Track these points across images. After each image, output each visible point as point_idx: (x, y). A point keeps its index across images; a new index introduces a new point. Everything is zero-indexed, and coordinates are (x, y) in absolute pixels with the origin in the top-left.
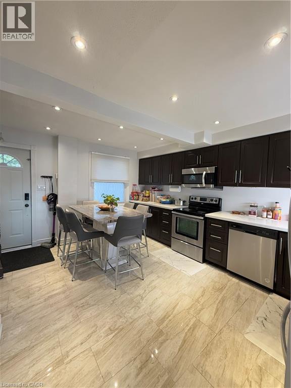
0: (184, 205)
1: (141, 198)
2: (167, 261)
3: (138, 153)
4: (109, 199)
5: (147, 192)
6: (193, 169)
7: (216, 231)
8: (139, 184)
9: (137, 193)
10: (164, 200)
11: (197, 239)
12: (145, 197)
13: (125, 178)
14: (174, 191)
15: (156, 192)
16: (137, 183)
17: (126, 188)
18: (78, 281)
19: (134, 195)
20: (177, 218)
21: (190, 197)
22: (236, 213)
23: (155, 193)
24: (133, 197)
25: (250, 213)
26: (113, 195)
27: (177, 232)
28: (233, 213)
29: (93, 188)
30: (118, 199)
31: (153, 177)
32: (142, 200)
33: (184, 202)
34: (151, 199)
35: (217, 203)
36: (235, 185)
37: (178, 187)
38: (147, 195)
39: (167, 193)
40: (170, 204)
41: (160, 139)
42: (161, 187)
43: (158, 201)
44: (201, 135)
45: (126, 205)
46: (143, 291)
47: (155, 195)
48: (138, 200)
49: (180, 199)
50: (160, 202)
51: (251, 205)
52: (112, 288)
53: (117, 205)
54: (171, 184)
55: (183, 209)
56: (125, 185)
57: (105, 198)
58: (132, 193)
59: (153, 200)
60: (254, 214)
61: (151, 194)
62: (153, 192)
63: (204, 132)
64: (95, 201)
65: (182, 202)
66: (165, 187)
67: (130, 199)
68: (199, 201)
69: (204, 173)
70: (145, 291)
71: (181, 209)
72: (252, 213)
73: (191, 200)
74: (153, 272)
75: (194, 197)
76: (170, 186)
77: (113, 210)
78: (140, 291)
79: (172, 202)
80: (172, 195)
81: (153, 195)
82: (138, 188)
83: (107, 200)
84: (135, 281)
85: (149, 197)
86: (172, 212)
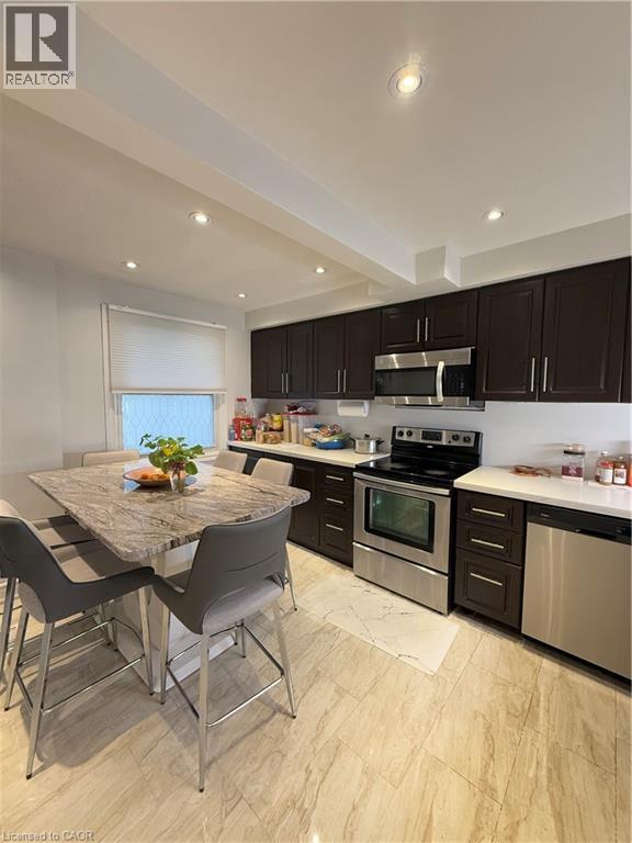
0: (378, 450)
1: (260, 432)
2: (348, 626)
3: (249, 316)
4: (169, 452)
5: (276, 417)
6: (394, 356)
7: (487, 528)
8: (254, 396)
9: (248, 420)
10: (327, 440)
11: (429, 547)
12: (271, 430)
13: (213, 382)
14: (351, 413)
15: (300, 417)
16: (247, 394)
17: (218, 408)
18: (56, 768)
19: (241, 426)
20: (368, 490)
21: (394, 428)
22: (527, 473)
23: (297, 422)
24: (238, 432)
25: (565, 471)
26: (180, 439)
27: (367, 528)
28: (518, 471)
29: (119, 412)
30: (198, 450)
31: (290, 377)
32: (265, 441)
33: (378, 443)
34: (287, 436)
35: (472, 444)
36: (529, 398)
37: (362, 404)
38: (276, 425)
39: (333, 421)
40: (341, 448)
41: (315, 271)
42: (311, 404)
43: (306, 440)
44: (436, 258)
45: (221, 462)
46: (303, 775)
47: (299, 424)
48: (251, 440)
49: (367, 436)
50: (314, 445)
51: (567, 449)
52: (189, 783)
53: (195, 471)
54: (342, 396)
55: (377, 462)
56: (215, 400)
57: (153, 447)
58: (236, 421)
59: (294, 439)
60: (579, 473)
61: (286, 422)
62: (292, 417)
63: (444, 248)
64: (125, 452)
65: (372, 445)
66: (324, 404)
67: (231, 438)
68: (422, 441)
69: (441, 365)
70: (308, 771)
71: (372, 465)
72: (572, 471)
73: (397, 437)
74: (319, 672)
75: (405, 430)
76: (339, 402)
77: (181, 488)
78: (290, 781)
79: (346, 444)
80: (342, 424)
81: (293, 426)
82: (252, 408)
83: (162, 454)
84: (267, 728)
85: (281, 430)
86: (355, 474)
